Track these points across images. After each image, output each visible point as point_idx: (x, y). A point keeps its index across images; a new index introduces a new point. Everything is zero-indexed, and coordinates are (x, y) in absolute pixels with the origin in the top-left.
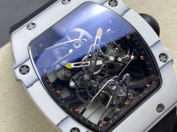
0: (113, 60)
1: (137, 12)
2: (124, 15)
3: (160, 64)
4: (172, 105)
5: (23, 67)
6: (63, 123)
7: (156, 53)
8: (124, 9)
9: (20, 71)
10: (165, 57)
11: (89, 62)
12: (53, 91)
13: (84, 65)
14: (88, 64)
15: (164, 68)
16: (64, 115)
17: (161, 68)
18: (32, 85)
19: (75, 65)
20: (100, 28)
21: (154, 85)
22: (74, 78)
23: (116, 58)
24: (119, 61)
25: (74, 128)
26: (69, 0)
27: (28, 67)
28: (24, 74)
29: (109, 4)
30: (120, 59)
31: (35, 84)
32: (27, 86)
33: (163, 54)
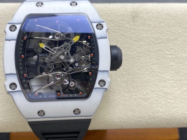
0: (72, 62)
1: (110, 43)
2: (99, 39)
3: (97, 85)
4: (86, 115)
5: (14, 26)
6: (10, 75)
7: (100, 77)
8: (103, 36)
9: (10, 27)
10: (104, 83)
11: (56, 52)
12: (19, 53)
13: (52, 52)
14: (54, 52)
15: (97, 90)
16: (14, 71)
17: (95, 88)
19: (46, 48)
20: (79, 36)
21: (84, 95)
22: (40, 55)
23: (75, 62)
24: (75, 65)
25: (15, 84)
26: (76, 4)
27: (16, 28)
28: (11, 31)
29: (97, 26)
30: (77, 65)
31: (12, 41)
32: (6, 40)
33: (104, 81)
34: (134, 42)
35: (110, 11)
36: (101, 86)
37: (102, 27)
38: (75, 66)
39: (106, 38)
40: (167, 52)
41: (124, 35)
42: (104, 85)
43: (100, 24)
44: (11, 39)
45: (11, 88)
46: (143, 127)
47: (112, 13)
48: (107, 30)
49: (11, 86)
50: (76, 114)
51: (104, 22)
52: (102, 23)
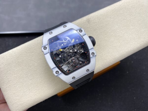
1: (88, 36)
2: (83, 36)
3: (91, 56)
5: (45, 47)
7: (91, 52)
9: (44, 48)
12: (53, 57)
14: (67, 50)
15: (92, 58)
16: (55, 66)
18: (46, 54)
20: (74, 39)
21: (87, 62)
22: (61, 54)
23: (77, 50)
25: (57, 71)
26: (66, 26)
27: (46, 47)
28: (45, 49)
29: (79, 31)
30: (78, 51)
31: (47, 54)
32: (45, 54)
33: (93, 53)
34: (93, 32)
35: (78, 23)
36: (93, 55)
37: (82, 30)
38: (78, 52)
39: (86, 34)
40: (108, 30)
41: (88, 31)
42: (94, 54)
43: (80, 30)
44: (47, 53)
45: (56, 74)
46: (112, 64)
47: (79, 24)
48: (84, 31)
49: (56, 73)
50: (88, 72)
51: (81, 28)
52: (81, 29)
